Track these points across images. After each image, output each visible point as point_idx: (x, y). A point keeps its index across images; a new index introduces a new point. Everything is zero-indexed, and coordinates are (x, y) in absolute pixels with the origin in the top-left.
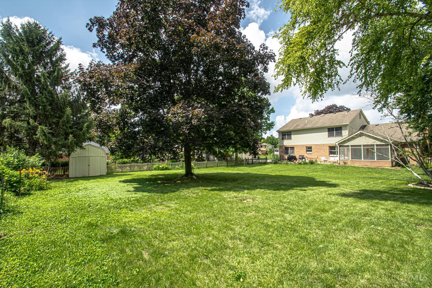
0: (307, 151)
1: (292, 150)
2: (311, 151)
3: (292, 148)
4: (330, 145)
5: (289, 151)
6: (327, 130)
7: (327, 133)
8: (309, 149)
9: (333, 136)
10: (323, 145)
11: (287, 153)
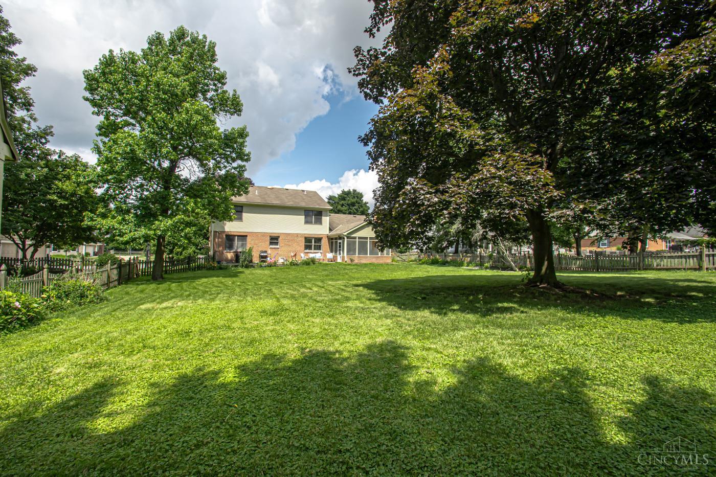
0: (271, 243)
1: (242, 240)
2: (277, 244)
3: (243, 237)
4: (306, 236)
5: (236, 242)
6: (303, 212)
7: (304, 217)
8: (274, 240)
9: (311, 223)
10: (297, 235)
11: (230, 247)
